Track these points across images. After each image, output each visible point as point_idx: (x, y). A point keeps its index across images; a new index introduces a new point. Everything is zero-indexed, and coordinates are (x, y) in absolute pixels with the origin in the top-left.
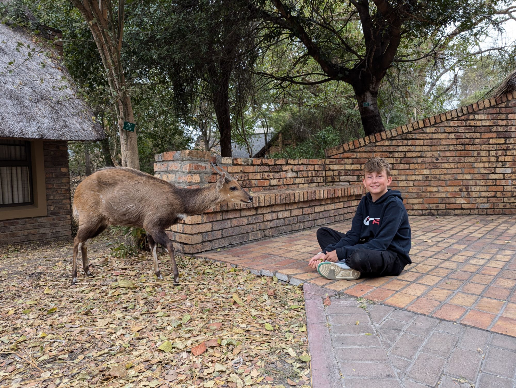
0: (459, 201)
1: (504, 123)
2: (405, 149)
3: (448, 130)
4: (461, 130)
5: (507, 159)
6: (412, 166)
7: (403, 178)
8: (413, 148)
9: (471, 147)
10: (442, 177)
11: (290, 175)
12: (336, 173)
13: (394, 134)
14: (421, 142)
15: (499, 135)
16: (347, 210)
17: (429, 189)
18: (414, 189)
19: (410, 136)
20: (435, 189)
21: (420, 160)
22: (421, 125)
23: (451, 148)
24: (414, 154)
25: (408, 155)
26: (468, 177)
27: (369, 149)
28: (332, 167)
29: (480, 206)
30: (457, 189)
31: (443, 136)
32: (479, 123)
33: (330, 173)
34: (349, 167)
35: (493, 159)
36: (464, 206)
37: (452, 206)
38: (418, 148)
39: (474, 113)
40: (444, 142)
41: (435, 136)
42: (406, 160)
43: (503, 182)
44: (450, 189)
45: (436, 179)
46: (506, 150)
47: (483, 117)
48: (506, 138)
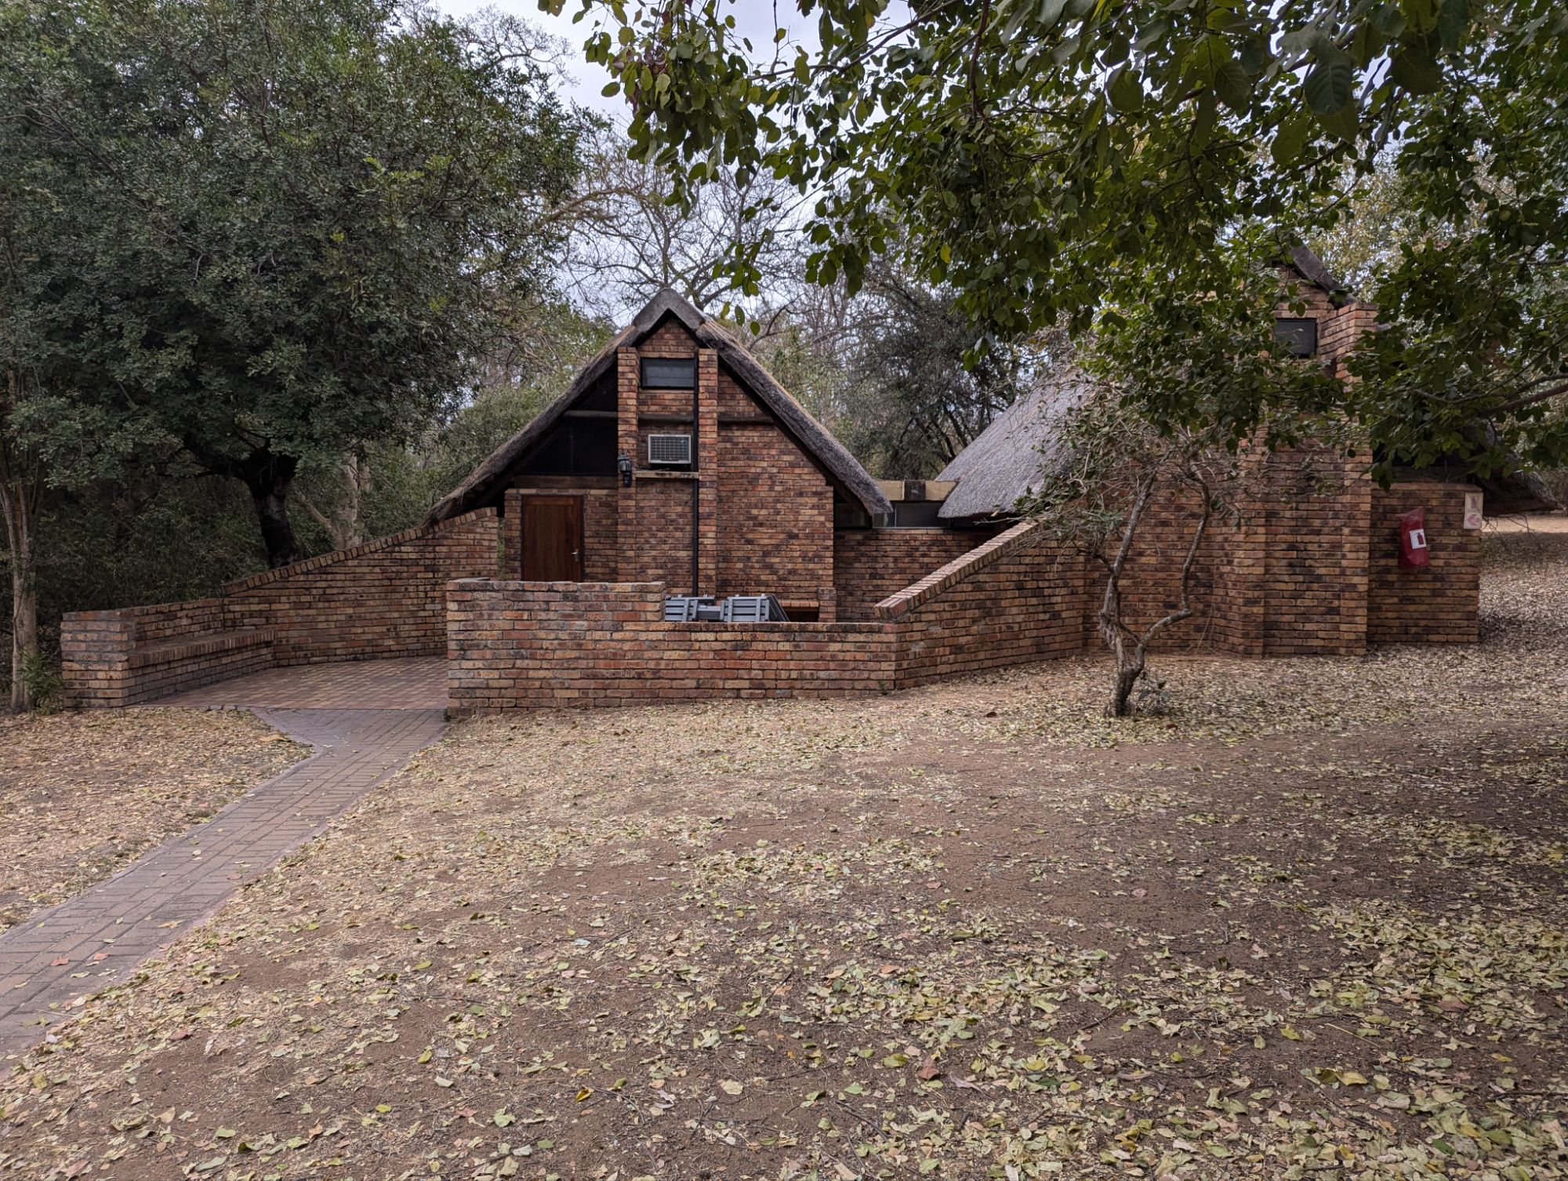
0: (387, 642)
1: (432, 555)
2: (324, 584)
3: (372, 563)
4: (386, 563)
5: (436, 594)
6: (333, 604)
7: (323, 618)
8: (333, 584)
9: (398, 582)
10: (368, 616)
11: (184, 622)
12: (238, 615)
13: (311, 567)
14: (343, 577)
15: (427, 568)
16: (256, 660)
17: (354, 630)
18: (337, 631)
19: (329, 570)
20: (360, 630)
21: (342, 597)
22: (342, 557)
23: (377, 583)
24: (335, 591)
25: (328, 591)
26: (396, 615)
27: (280, 585)
28: (232, 608)
29: (411, 647)
30: (384, 629)
31: (366, 570)
32: (405, 556)
33: (231, 616)
34: (254, 607)
35: (422, 595)
36: (394, 648)
37: (380, 649)
38: (339, 584)
39: (400, 545)
40: (368, 577)
41: (358, 570)
42: (325, 597)
43: (433, 620)
44: (377, 629)
45: (360, 618)
46: (436, 584)
47: (410, 549)
48: (434, 572)
